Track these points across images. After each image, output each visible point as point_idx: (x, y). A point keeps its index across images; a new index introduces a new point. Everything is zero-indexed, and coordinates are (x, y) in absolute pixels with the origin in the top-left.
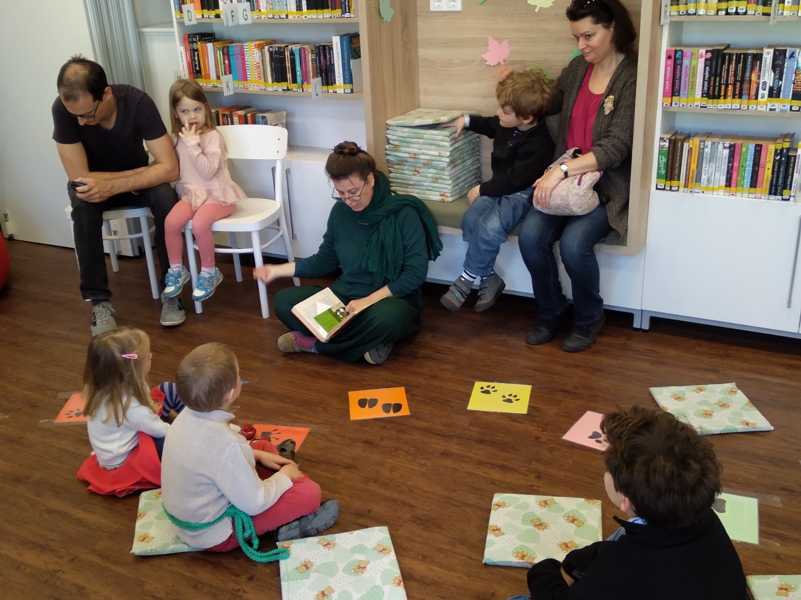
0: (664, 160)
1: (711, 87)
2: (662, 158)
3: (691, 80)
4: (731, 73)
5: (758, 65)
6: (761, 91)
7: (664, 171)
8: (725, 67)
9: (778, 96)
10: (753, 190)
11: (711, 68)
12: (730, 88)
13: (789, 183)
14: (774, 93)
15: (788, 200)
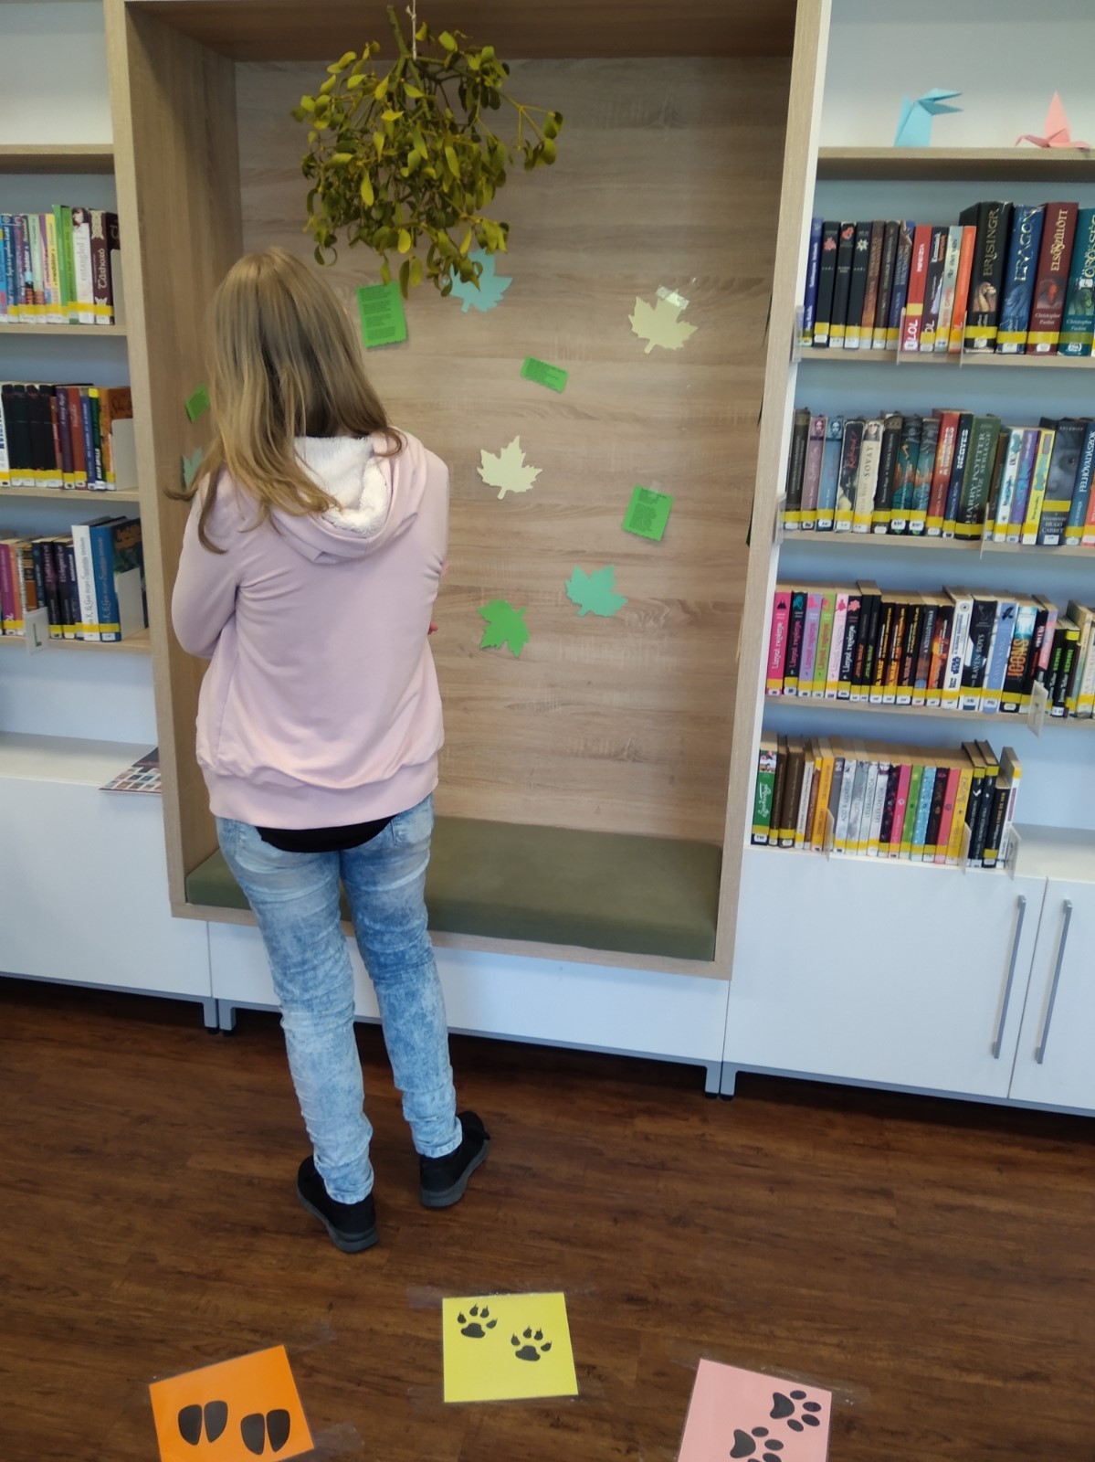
0: (768, 791)
1: (859, 664)
2: (763, 788)
3: (820, 648)
4: (896, 640)
5: (945, 627)
6: (949, 675)
7: (767, 812)
8: (885, 628)
9: (979, 684)
10: (930, 848)
11: (858, 629)
12: (894, 666)
13: (995, 838)
14: (972, 678)
15: (994, 866)
